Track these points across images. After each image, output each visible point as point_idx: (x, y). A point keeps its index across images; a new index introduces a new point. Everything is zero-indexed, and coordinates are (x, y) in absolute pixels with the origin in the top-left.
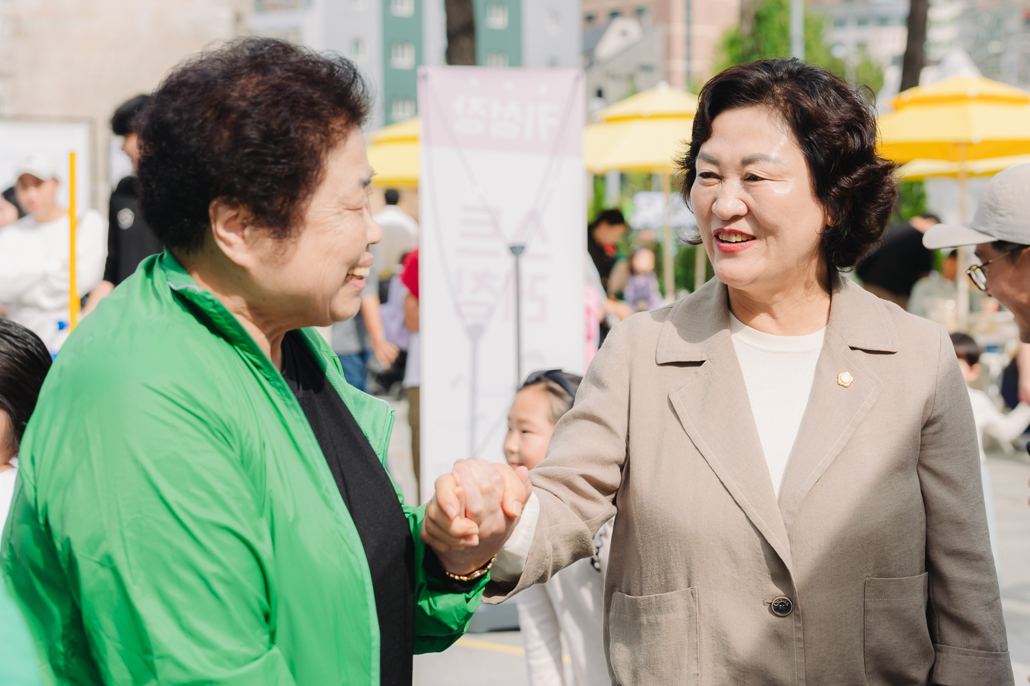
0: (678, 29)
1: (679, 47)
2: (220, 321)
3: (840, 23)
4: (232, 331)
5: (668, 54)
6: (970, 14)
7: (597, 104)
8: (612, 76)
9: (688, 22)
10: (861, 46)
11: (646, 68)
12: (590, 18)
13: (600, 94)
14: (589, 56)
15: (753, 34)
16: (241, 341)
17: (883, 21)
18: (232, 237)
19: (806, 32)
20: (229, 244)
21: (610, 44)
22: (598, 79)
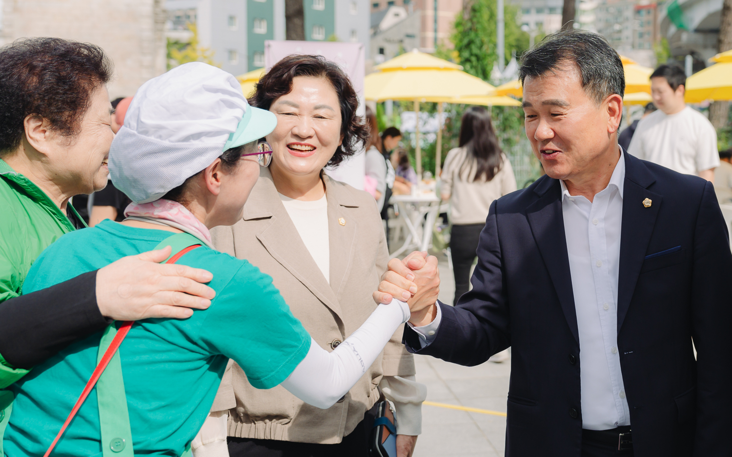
0: (430, 13)
1: (430, 24)
2: (30, 190)
3: (527, 11)
4: (37, 195)
5: (423, 28)
6: (603, 7)
7: (380, 58)
8: (388, 41)
9: (436, 9)
10: (539, 24)
11: (409, 36)
12: (376, 5)
13: (382, 51)
14: (375, 28)
15: (471, 20)
16: (43, 200)
17: (552, 10)
18: (38, 136)
19: (505, 16)
20: (36, 141)
21: (388, 21)
22: (380, 42)
